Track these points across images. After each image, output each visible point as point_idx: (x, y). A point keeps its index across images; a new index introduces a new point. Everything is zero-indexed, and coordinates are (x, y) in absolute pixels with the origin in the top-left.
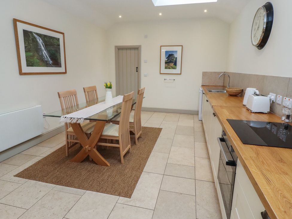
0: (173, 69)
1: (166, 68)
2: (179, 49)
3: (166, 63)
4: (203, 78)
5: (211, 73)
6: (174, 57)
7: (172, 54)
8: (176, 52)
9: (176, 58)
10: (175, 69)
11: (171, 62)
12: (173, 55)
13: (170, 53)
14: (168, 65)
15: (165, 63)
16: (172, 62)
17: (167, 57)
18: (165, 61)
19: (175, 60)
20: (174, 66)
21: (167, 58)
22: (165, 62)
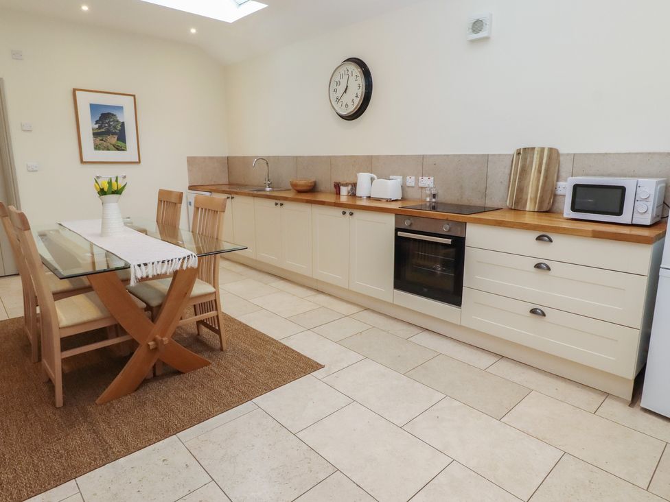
0: (118, 149)
1: (97, 147)
2: (126, 103)
3: (96, 134)
4: (189, 170)
5: (205, 158)
6: (118, 121)
7: (109, 114)
8: (120, 108)
9: (123, 123)
10: (123, 150)
11: (108, 133)
12: (113, 115)
13: (106, 111)
14: (102, 140)
15: (94, 134)
16: (114, 134)
17: (98, 119)
18: (93, 129)
19: (119, 128)
20: (120, 144)
21: (97, 122)
22: (91, 132)
